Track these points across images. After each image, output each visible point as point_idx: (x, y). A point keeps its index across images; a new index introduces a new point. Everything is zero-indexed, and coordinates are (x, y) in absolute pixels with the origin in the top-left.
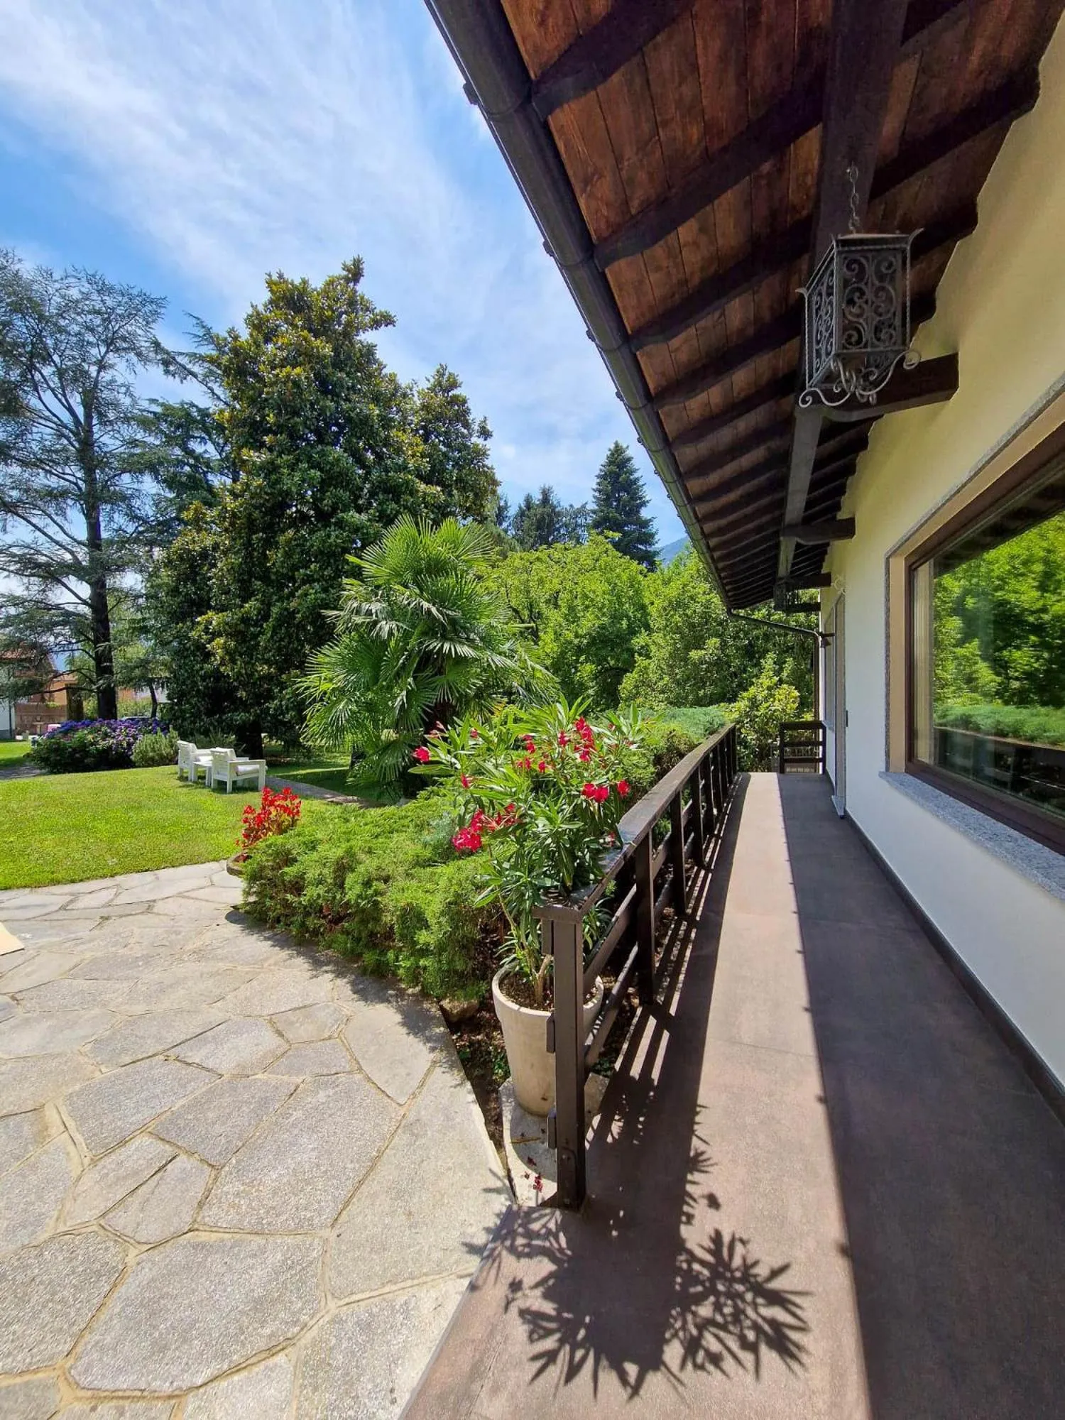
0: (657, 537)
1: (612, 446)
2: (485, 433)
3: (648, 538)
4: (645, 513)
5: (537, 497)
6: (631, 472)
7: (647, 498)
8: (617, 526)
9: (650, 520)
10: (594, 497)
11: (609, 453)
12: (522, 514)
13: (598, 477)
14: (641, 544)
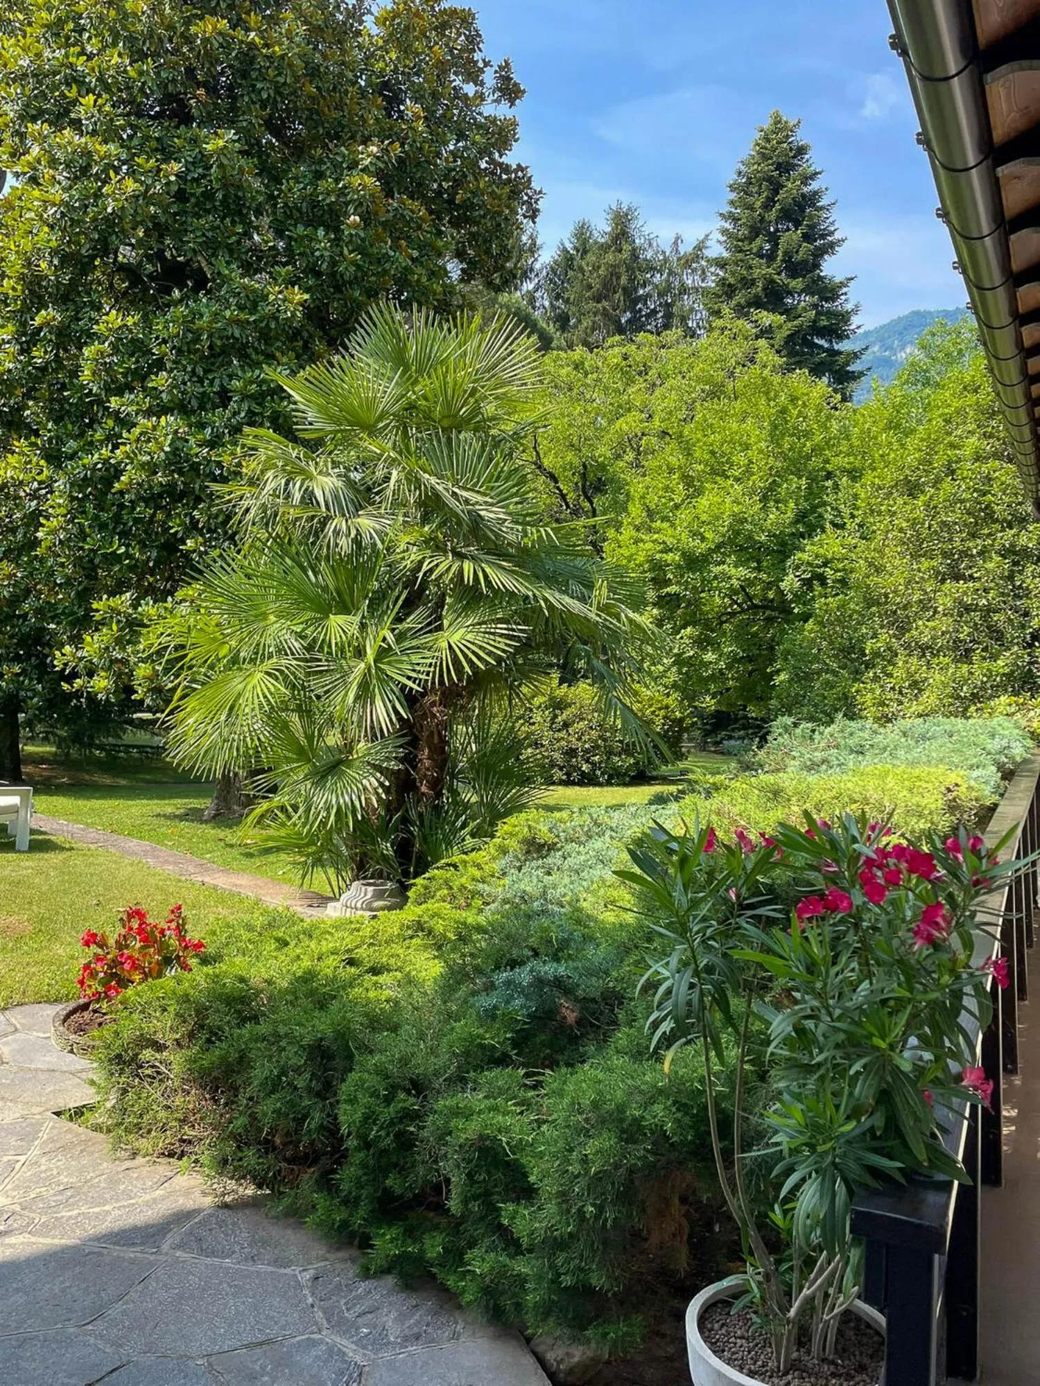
0: (855, 321)
1: (767, 124)
2: (509, 91)
3: (836, 326)
4: (831, 268)
5: (602, 227)
6: (807, 178)
7: (837, 236)
8: (774, 298)
9: (842, 285)
10: (724, 232)
11: (758, 135)
12: (567, 262)
13: (732, 188)
14: (823, 337)
